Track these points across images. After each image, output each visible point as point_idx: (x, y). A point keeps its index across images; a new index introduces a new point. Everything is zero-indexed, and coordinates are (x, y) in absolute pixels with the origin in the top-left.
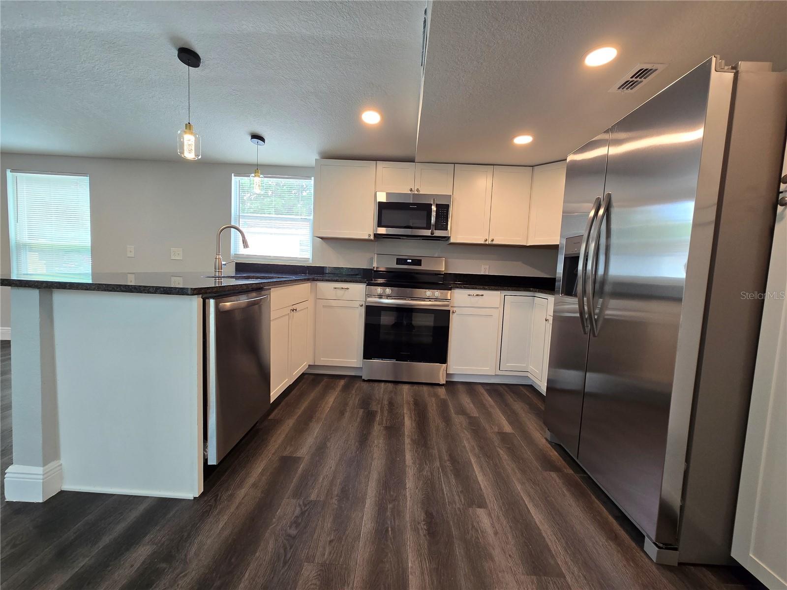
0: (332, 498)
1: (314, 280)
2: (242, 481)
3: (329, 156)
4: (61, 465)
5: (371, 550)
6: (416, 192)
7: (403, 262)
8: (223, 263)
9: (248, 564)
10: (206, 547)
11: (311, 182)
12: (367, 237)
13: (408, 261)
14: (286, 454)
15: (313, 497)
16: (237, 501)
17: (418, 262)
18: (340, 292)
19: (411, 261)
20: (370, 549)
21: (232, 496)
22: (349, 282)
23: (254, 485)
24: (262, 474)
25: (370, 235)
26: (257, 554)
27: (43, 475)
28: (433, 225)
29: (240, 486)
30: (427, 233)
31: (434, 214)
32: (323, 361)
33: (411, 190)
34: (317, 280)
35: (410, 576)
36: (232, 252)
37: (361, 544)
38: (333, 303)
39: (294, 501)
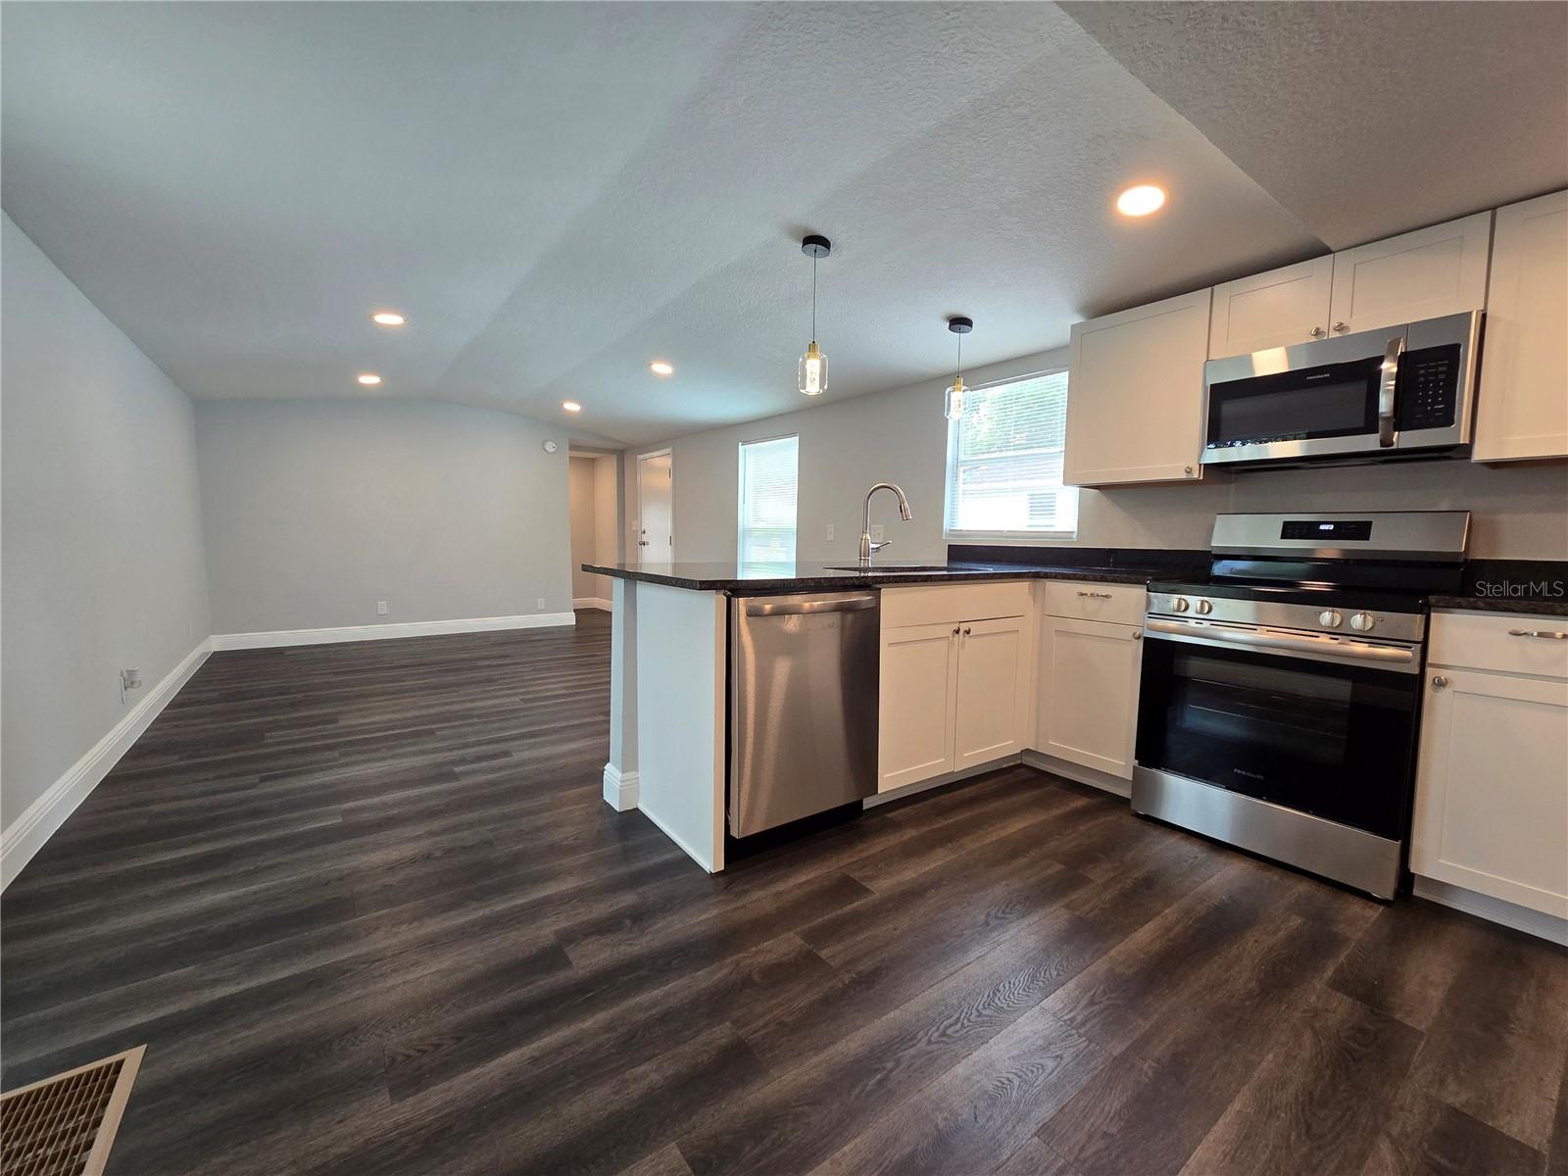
0: (848, 971)
1: (1036, 576)
2: (772, 882)
3: (1105, 308)
4: (638, 778)
5: (818, 1079)
6: (1335, 335)
7: (1304, 531)
8: (872, 546)
9: (681, 977)
10: (670, 930)
11: (1062, 379)
12: (1183, 476)
13: (1322, 527)
14: (855, 875)
15: (824, 954)
16: (745, 901)
17: (1362, 530)
18: (1091, 605)
19: (1332, 527)
20: (819, 1076)
21: (745, 892)
22: (1112, 582)
23: (779, 894)
24: (800, 886)
25: (1189, 471)
26: (699, 973)
27: (621, 781)
28: (1387, 419)
29: (763, 887)
30: (1370, 442)
31: (1388, 385)
32: (1054, 747)
33: (1318, 332)
34: (1046, 576)
35: (827, 1163)
36: (946, 526)
37: (815, 1060)
38: (1076, 626)
39: (799, 941)
